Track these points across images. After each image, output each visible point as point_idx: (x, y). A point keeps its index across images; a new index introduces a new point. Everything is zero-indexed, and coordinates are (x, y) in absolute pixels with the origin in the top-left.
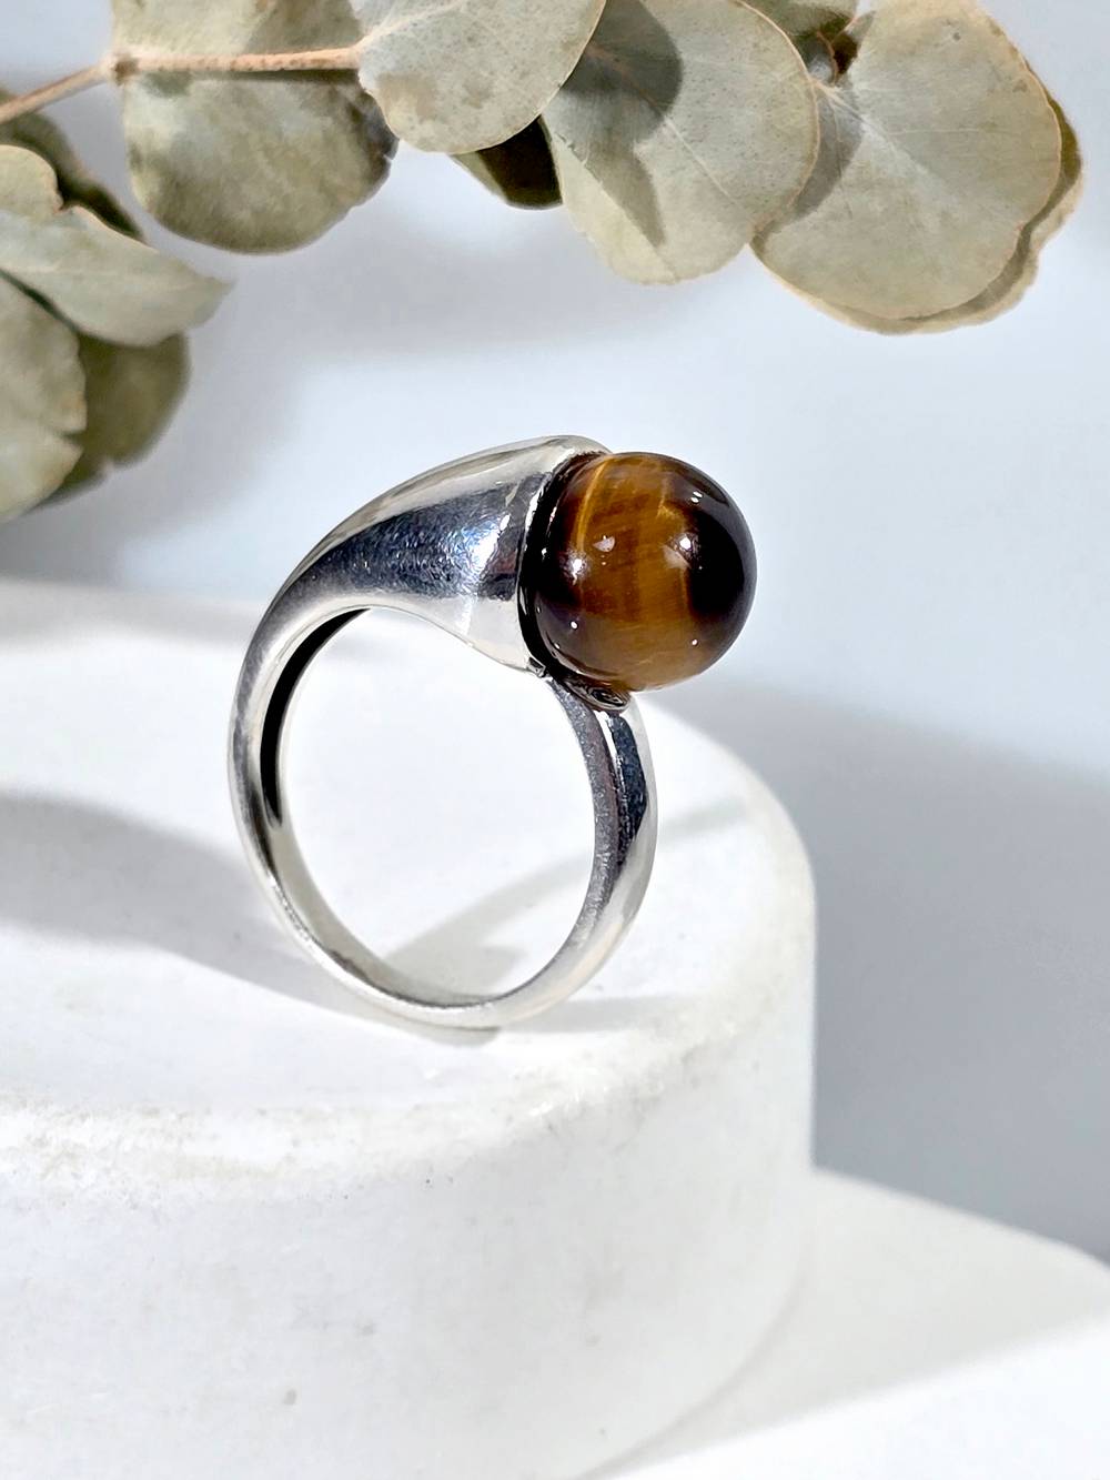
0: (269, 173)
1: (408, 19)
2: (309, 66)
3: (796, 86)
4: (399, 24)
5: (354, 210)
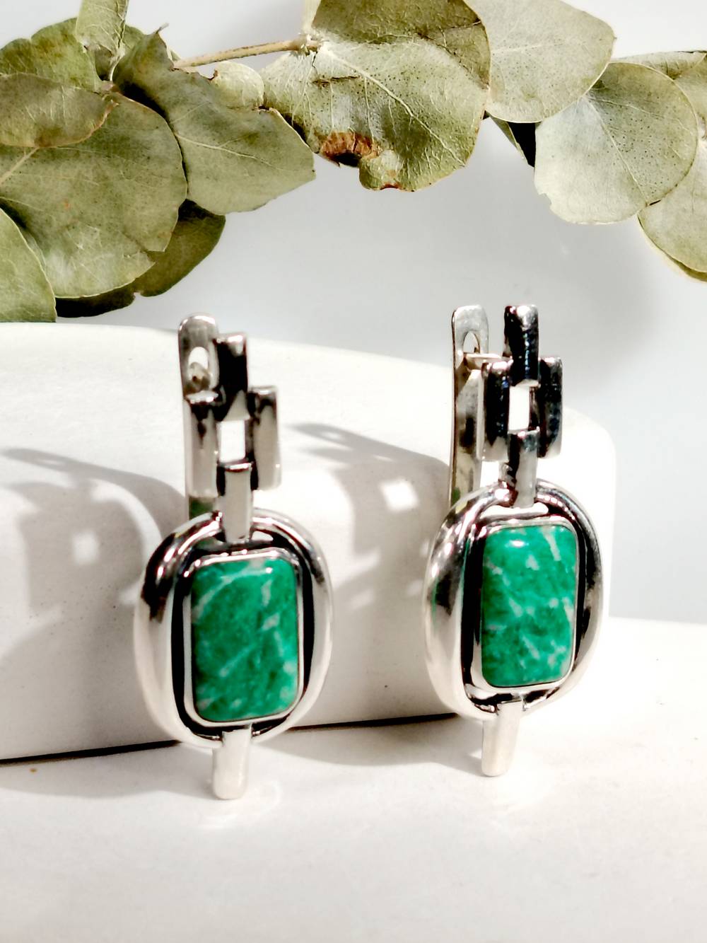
3: (692, 133)
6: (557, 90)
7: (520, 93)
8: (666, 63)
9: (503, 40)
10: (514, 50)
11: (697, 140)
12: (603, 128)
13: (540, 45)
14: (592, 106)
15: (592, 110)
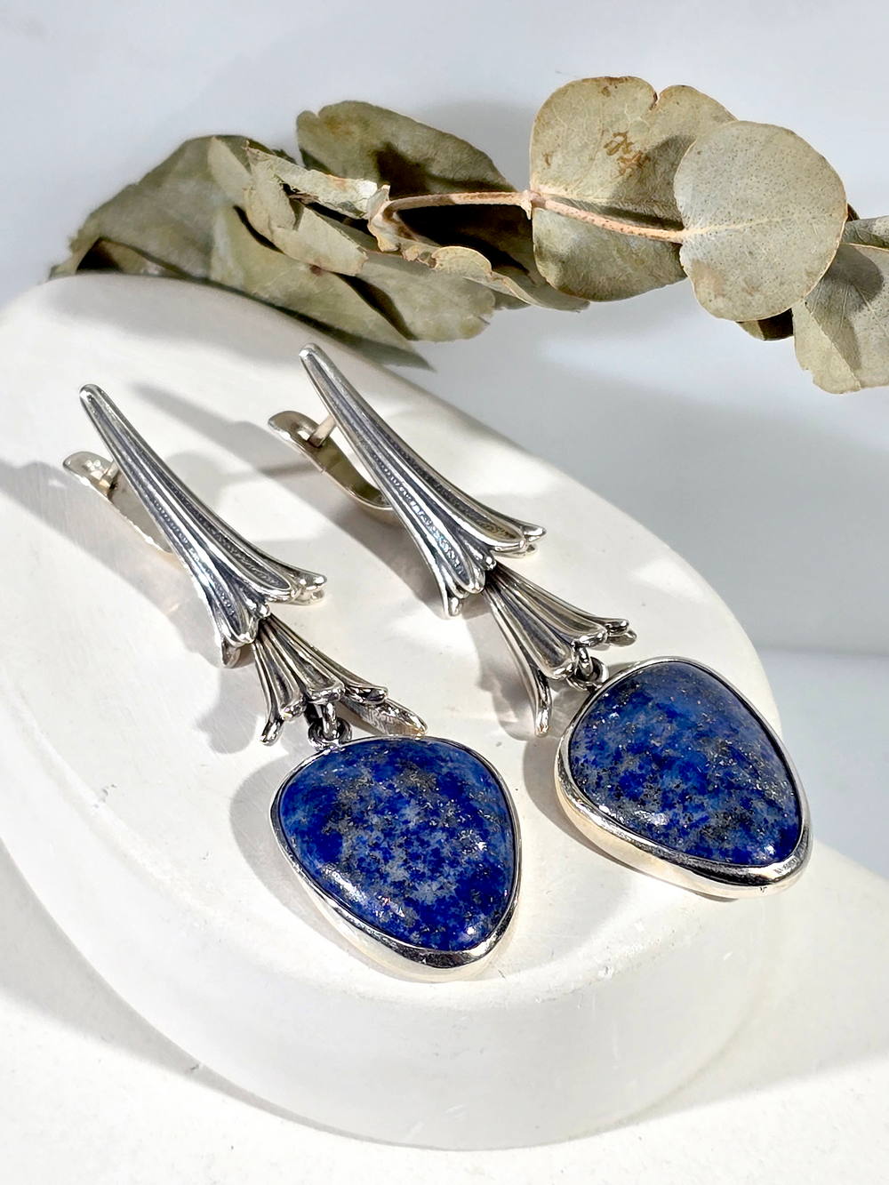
0: (619, 261)
1: (712, 226)
4: (708, 229)
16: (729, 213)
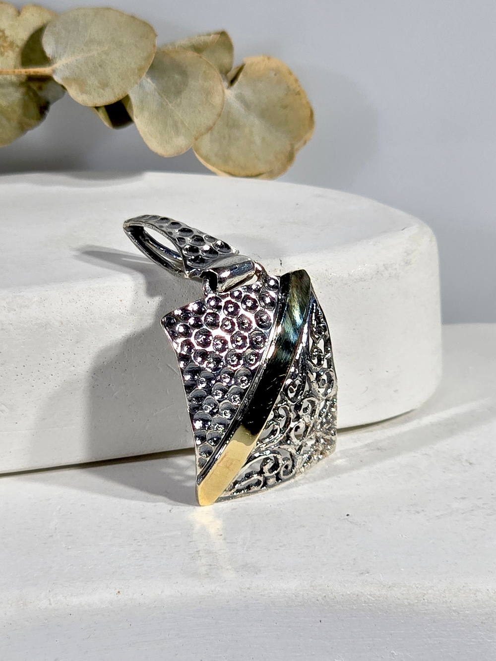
1: (73, 58)
2: (32, 73)
3: (218, 88)
4: (70, 59)
5: (29, 132)
6: (122, 79)
7: (99, 85)
8: (194, 45)
9: (81, 49)
10: (89, 55)
11: (223, 91)
12: (159, 94)
13: (106, 48)
14: (149, 80)
15: (150, 83)
16: (82, 49)
